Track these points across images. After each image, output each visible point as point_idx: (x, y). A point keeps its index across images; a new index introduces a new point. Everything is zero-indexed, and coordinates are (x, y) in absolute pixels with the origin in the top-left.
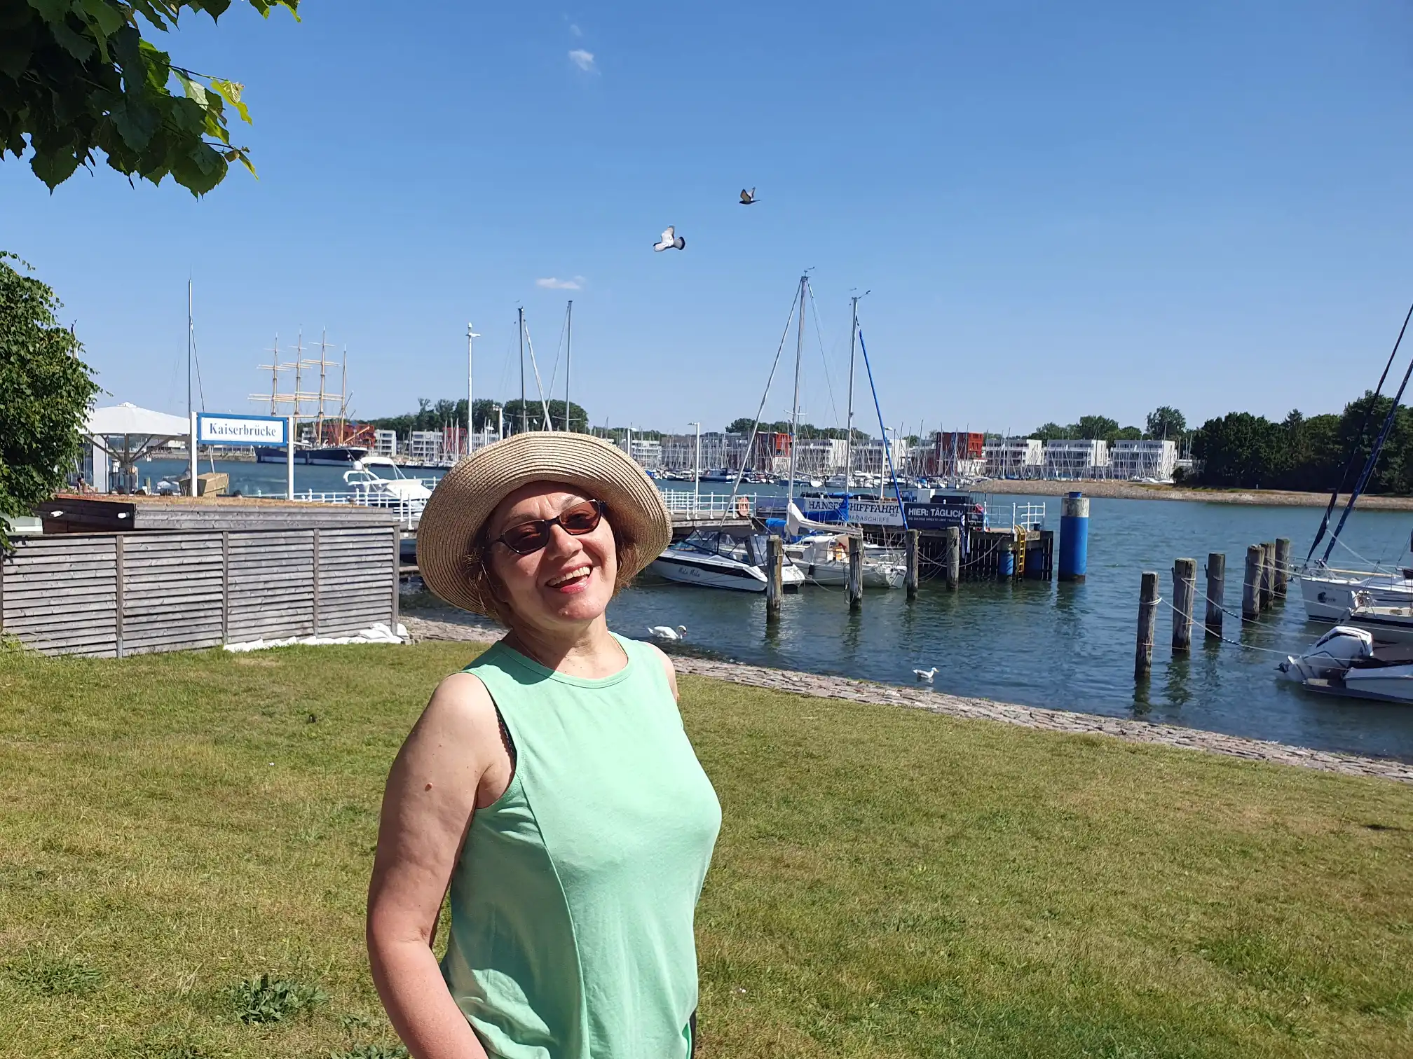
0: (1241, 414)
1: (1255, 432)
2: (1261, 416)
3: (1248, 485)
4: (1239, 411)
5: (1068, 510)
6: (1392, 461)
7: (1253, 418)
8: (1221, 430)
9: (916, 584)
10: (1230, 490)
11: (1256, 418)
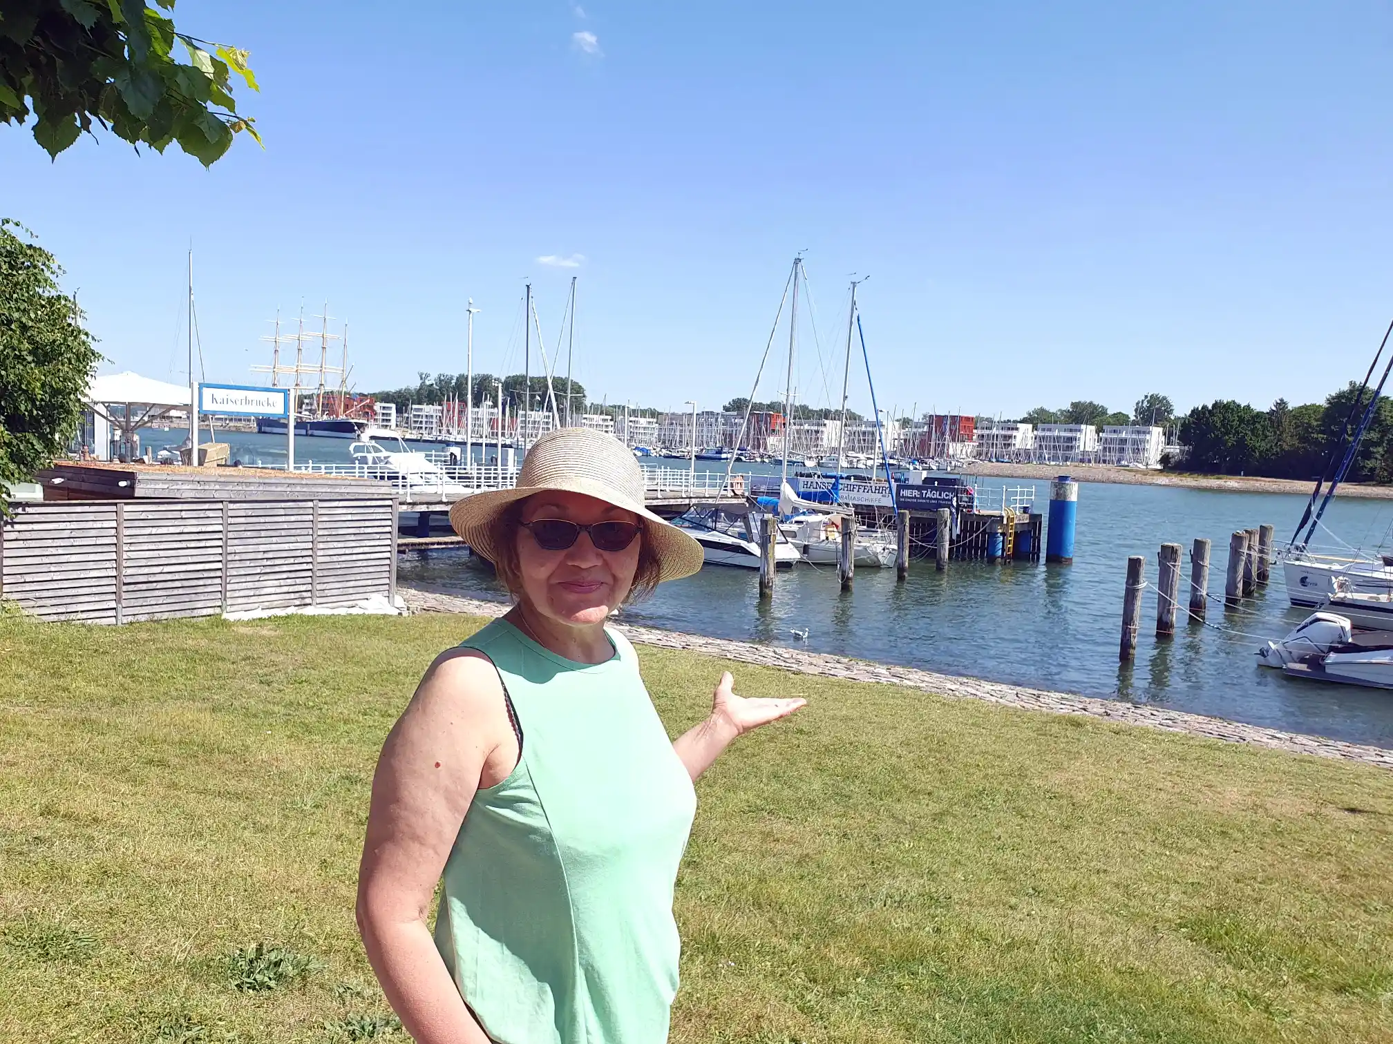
0: (1227, 402)
1: (1241, 420)
2: (1246, 404)
3: (1233, 471)
4: (1226, 399)
5: (1057, 494)
6: (1375, 450)
7: (1239, 406)
8: (1208, 418)
9: (907, 564)
10: (1216, 476)
11: (1242, 406)
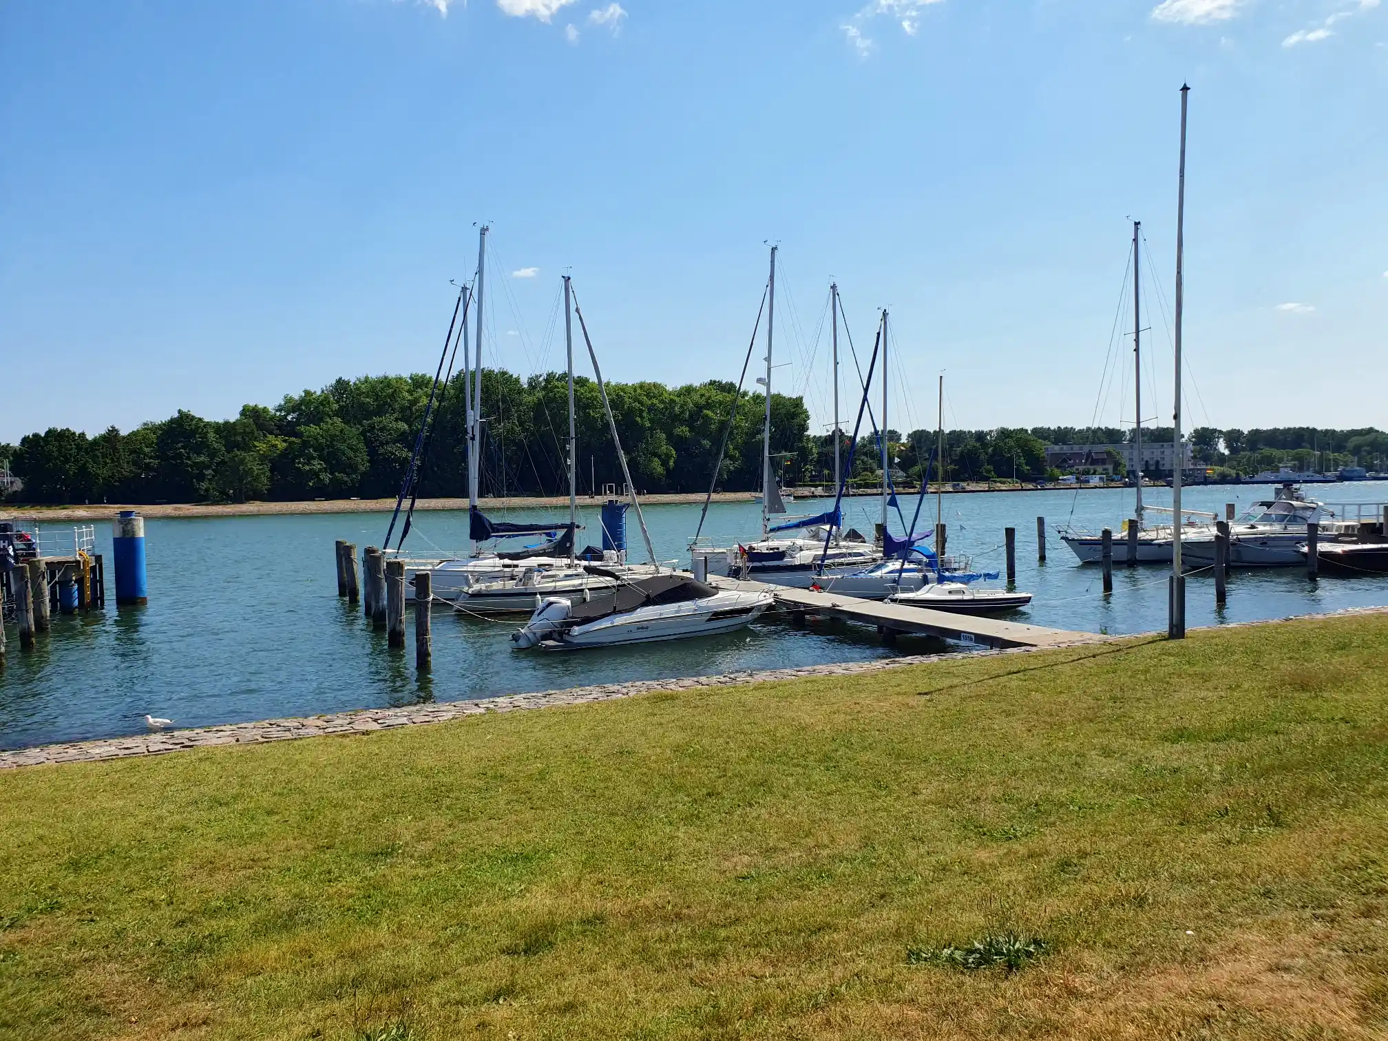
0: (61, 430)
1: (79, 447)
2: (81, 431)
3: (78, 500)
4: (60, 427)
5: (124, 531)
7: (74, 433)
8: (42, 447)
10: (62, 507)
11: (77, 434)
